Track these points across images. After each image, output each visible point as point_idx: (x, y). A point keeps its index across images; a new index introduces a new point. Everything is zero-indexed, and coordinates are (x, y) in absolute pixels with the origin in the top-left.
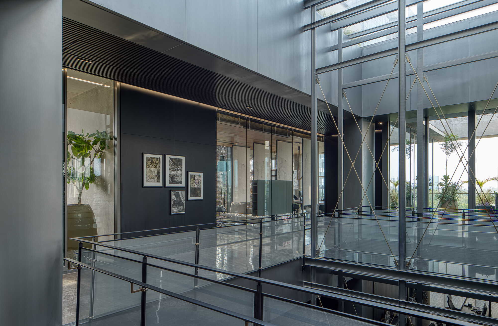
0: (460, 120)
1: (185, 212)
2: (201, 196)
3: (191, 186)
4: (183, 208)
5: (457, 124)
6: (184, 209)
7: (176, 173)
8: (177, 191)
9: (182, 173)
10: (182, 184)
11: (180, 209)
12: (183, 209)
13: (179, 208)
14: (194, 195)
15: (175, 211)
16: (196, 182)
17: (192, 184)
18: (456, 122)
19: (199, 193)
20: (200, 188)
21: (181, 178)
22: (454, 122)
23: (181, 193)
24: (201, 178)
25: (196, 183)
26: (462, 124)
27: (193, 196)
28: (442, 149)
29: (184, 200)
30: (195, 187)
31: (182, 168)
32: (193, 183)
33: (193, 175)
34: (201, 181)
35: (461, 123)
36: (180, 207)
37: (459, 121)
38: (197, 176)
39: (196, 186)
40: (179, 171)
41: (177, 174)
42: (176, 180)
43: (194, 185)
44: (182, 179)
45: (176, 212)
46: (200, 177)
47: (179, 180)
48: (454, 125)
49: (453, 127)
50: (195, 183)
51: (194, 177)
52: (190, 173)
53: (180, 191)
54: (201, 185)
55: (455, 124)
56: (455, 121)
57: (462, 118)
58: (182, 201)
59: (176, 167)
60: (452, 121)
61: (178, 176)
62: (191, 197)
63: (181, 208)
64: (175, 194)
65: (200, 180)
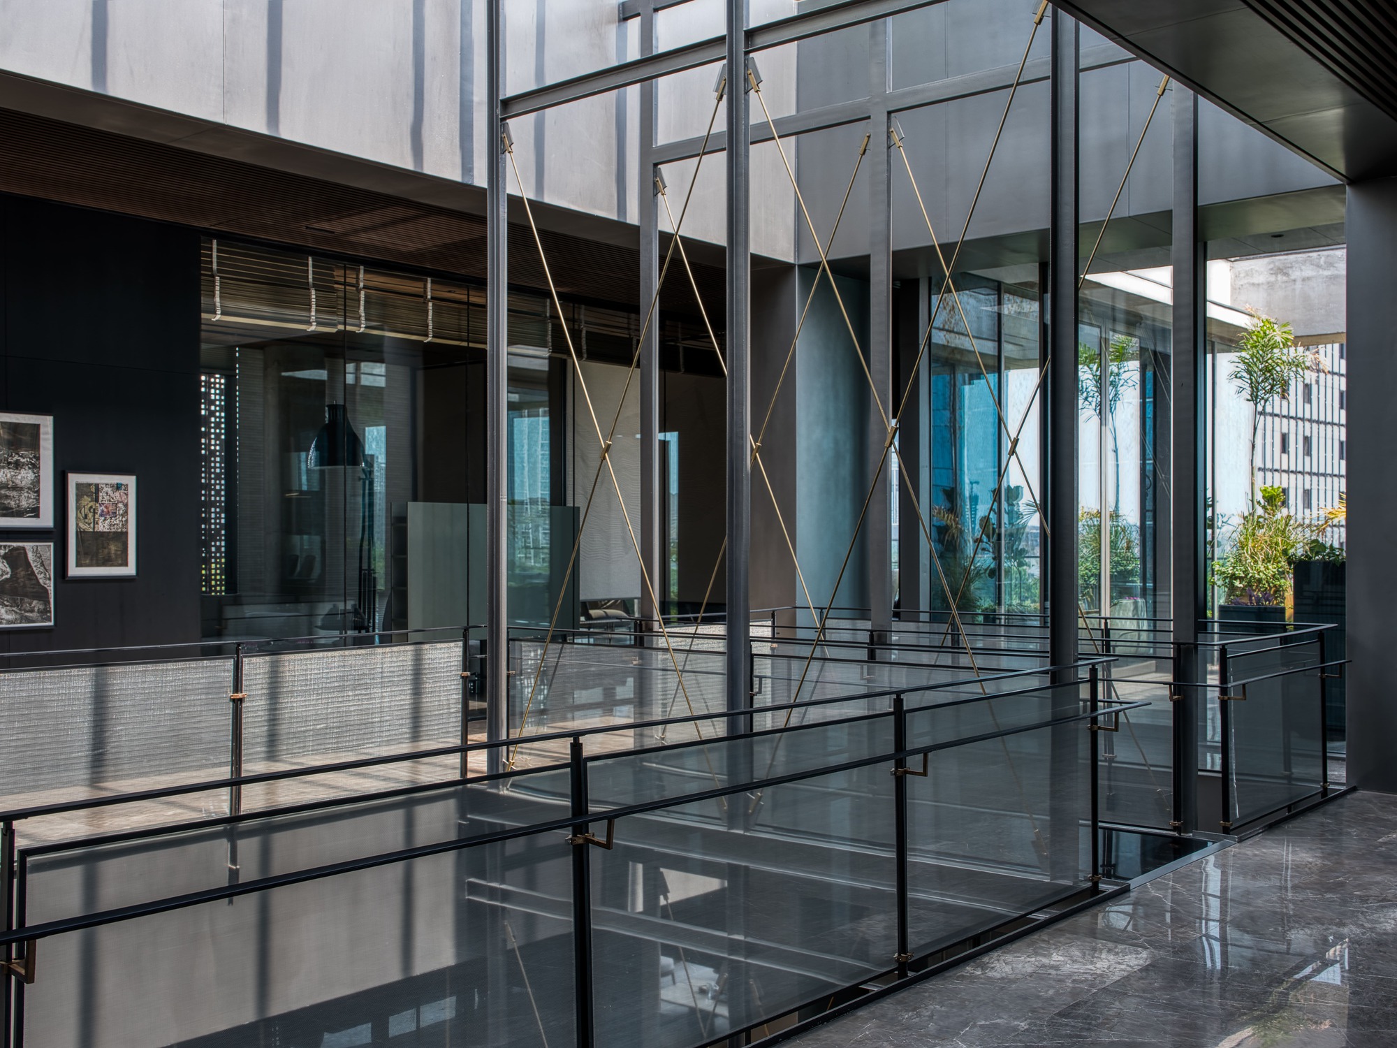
0: (1322, 261)
1: (52, 623)
2: (125, 564)
3: (81, 525)
4: (42, 607)
5: (1309, 278)
6: (50, 612)
7: (9, 475)
8: (15, 544)
9: (38, 478)
10: (37, 516)
11: (32, 611)
12: (44, 613)
13: (27, 606)
14: (92, 560)
15: (10, 617)
16: (103, 511)
17: (86, 516)
18: (1309, 271)
19: (116, 554)
20: (122, 532)
21: (32, 495)
22: (1301, 270)
23: (36, 552)
24: (127, 495)
25: (101, 515)
26: (1327, 277)
27: (88, 561)
28: (1239, 382)
29: (50, 579)
30: (100, 530)
31: (38, 459)
32: (90, 515)
33: (90, 485)
34: (126, 505)
35: (1326, 273)
36: (30, 604)
37: (1318, 266)
38: (105, 489)
39: (103, 526)
40: (23, 471)
41: (18, 482)
42: (13, 503)
43: (96, 523)
44: (38, 500)
45: (9, 622)
46: (122, 492)
47: (24, 504)
48: (1299, 285)
49: (1294, 289)
50: (97, 516)
51: (93, 490)
52: (74, 479)
53: (28, 545)
54: (127, 521)
55: (1304, 280)
56: (1303, 267)
57: (1328, 256)
58: (41, 581)
59: (11, 456)
60: (1291, 267)
61: (21, 489)
62: (79, 565)
63: (36, 609)
64: (6, 553)
65: (122, 502)
